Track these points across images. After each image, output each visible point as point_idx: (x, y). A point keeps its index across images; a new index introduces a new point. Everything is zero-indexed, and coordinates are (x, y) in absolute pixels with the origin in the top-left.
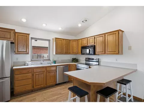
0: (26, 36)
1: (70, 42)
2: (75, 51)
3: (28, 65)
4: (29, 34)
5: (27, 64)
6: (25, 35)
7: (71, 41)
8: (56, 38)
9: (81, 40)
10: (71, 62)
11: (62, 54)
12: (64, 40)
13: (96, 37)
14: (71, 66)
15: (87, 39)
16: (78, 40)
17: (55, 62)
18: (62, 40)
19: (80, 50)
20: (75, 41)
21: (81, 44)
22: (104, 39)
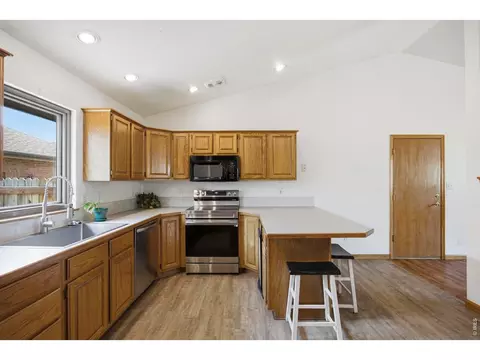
1: (145, 134)
7: (148, 132)
9: (187, 135)
11: (127, 179)
12: (133, 125)
13: (241, 135)
14: (164, 220)
15: (211, 135)
16: (173, 132)
17: (103, 215)
18: (129, 123)
19: (183, 167)
20: (162, 133)
21: (187, 147)
22: (264, 144)
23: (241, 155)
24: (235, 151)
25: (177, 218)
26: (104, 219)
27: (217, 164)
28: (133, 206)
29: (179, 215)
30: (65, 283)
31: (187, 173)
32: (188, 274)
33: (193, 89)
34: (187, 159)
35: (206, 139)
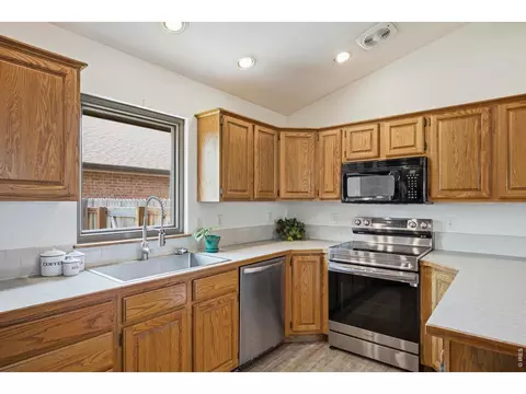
0: (63, 75)
1: (279, 138)
2: (302, 186)
3: (69, 271)
4: (78, 66)
5: (55, 270)
6: (54, 67)
7: (282, 134)
8: (223, 113)
9: (337, 131)
10: (273, 240)
11: (248, 199)
12: (257, 127)
13: (433, 118)
14: (296, 260)
15: (374, 126)
16: (318, 130)
17: (214, 244)
18: (250, 125)
19: (331, 181)
20: (302, 134)
21: (339, 151)
22: (485, 130)
23: (431, 154)
24: (419, 148)
25: (317, 259)
26: (215, 250)
27: (386, 173)
28: (270, 234)
29: (321, 255)
30: (120, 326)
31: (338, 190)
32: (332, 348)
33: (342, 57)
34: (339, 168)
35: (367, 135)
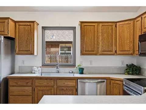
0: (30, 25)
1: (116, 26)
4: (33, 22)
5: (34, 72)
6: (28, 24)
7: (118, 24)
9: (140, 18)
12: (101, 24)
14: (112, 82)
30: (34, 87)
